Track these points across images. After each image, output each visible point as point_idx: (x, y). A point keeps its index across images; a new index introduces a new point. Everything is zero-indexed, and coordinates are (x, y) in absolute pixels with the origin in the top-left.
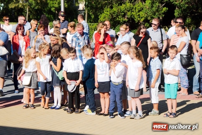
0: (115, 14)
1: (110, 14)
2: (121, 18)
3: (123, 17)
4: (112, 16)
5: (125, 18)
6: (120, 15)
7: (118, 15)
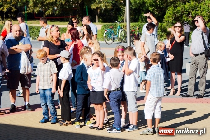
0: (178, 13)
1: (174, 13)
2: (185, 17)
3: (187, 16)
4: (176, 16)
5: (189, 17)
6: (184, 14)
7: (181, 14)
